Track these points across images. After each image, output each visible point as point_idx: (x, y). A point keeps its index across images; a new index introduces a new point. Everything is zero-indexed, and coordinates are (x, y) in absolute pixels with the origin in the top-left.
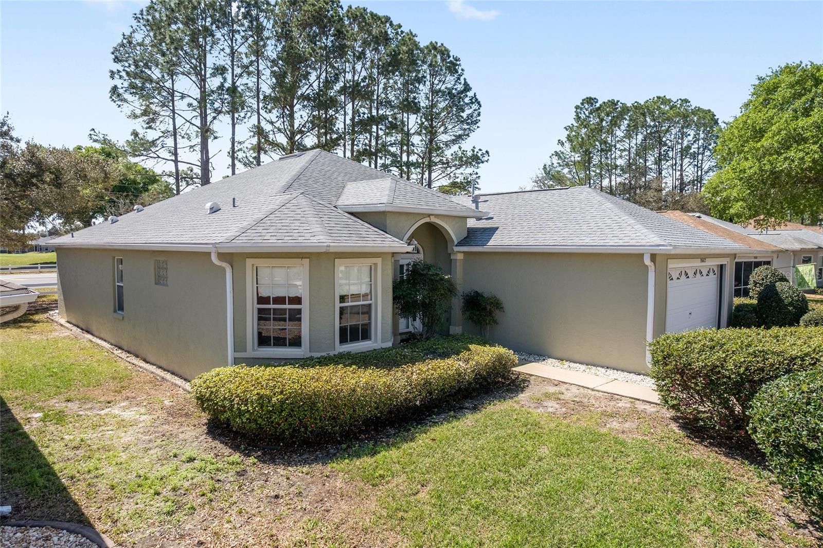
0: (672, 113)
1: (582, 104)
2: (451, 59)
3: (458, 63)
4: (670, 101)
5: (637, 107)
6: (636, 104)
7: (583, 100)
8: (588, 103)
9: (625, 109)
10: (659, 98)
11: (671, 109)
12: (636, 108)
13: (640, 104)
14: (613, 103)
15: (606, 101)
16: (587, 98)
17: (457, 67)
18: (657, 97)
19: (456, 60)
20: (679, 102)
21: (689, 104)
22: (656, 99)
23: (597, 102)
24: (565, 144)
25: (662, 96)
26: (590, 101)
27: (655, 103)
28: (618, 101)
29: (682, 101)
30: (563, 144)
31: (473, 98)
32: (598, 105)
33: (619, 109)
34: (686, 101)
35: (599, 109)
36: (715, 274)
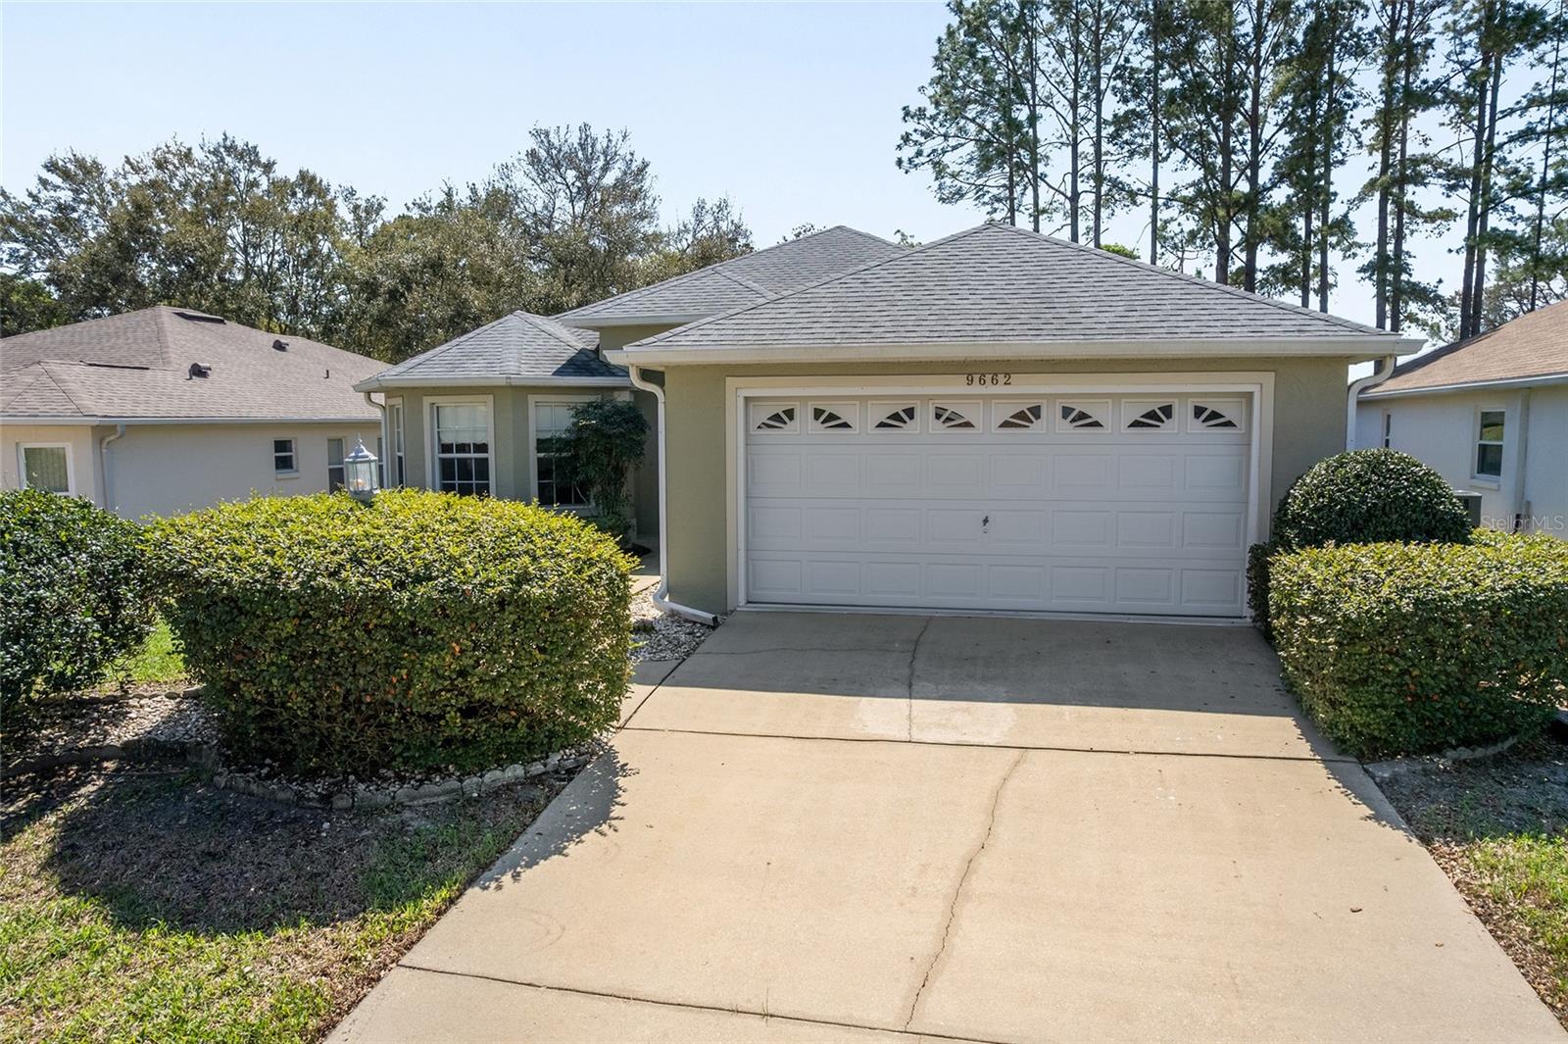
36: (1229, 424)
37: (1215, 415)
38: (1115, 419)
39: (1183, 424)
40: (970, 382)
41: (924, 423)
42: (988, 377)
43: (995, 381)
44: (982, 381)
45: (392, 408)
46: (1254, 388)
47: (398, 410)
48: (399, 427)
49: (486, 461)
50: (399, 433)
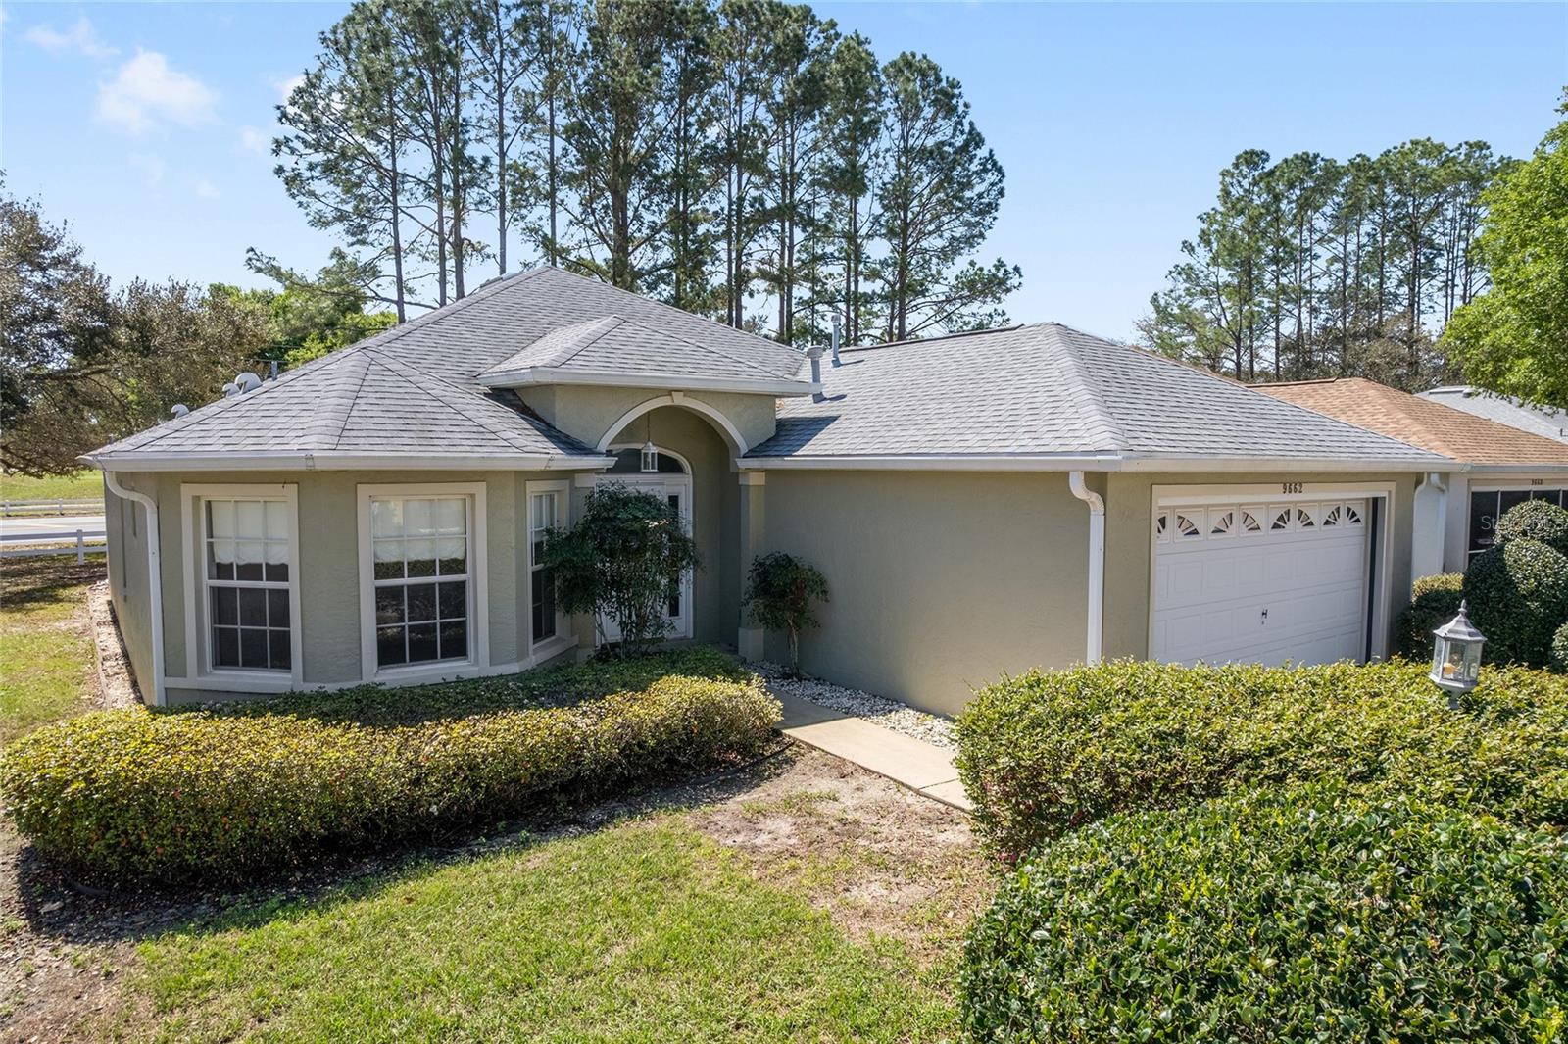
0: (1443, 173)
1: (1236, 166)
2: (944, 84)
3: (957, 92)
4: (1440, 148)
5: (1361, 165)
6: (1358, 159)
7: (1238, 158)
8: (1247, 163)
9: (1333, 173)
10: (1415, 143)
11: (1442, 165)
12: (1359, 167)
13: (1369, 160)
14: (1306, 161)
15: (1290, 157)
16: (1246, 153)
17: (954, 101)
18: (1412, 143)
19: (953, 87)
20: (1464, 150)
21: (1487, 152)
22: (1409, 146)
23: (1267, 160)
24: (1197, 249)
25: (1423, 139)
26: (1252, 158)
27: (1405, 155)
28: (1316, 156)
29: (1471, 146)
30: (1193, 249)
31: (987, 160)
32: (1269, 166)
33: (1319, 172)
34: (1482, 146)
35: (1271, 173)
36: (1359, 520)
37: (1354, 513)
40: (1285, 491)
41: (1237, 528)
42: (1293, 486)
43: (1295, 490)
44: (1290, 490)
45: (196, 499)
46: (1385, 494)
47: (209, 504)
48: (210, 535)
49: (461, 587)
50: (210, 546)
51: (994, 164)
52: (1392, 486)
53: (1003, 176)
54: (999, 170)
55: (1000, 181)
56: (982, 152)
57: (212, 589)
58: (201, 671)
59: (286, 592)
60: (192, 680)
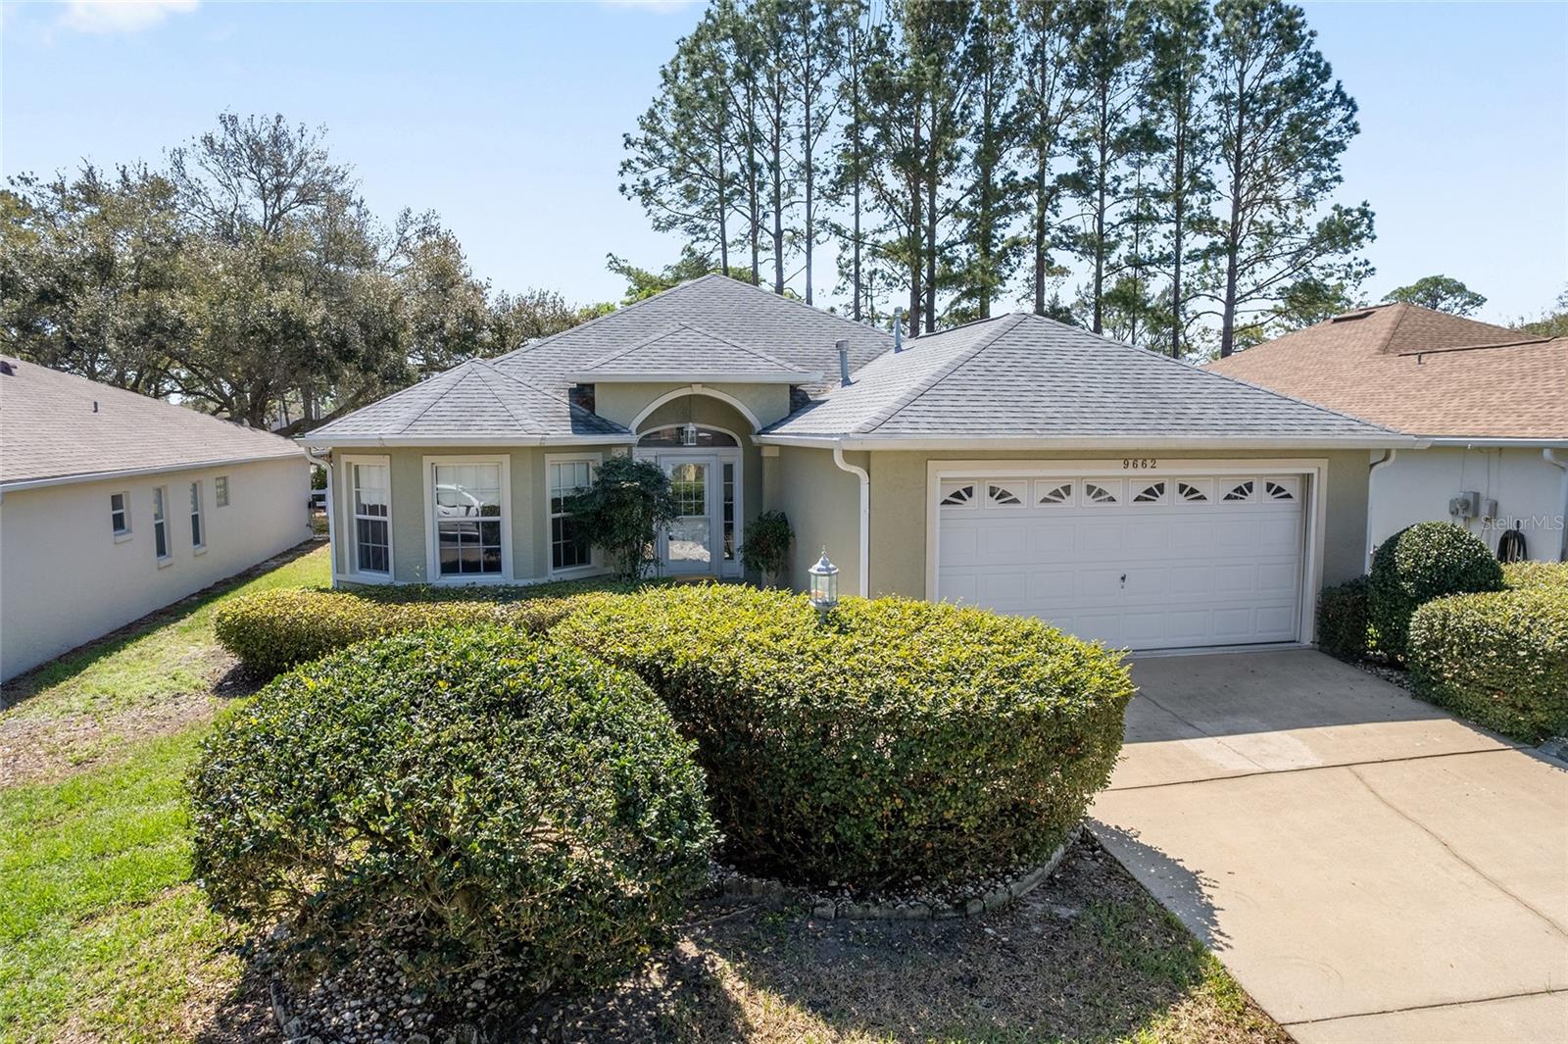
2: (1285, 13)
17: (1298, 31)
19: (1295, 15)
31: (1334, 94)
36: (1288, 496)
37: (1280, 490)
38: (1214, 492)
39: (1259, 496)
40: (1126, 466)
41: (1079, 497)
42: (1140, 462)
43: (1144, 465)
44: (1135, 466)
45: (349, 464)
46: (1314, 471)
47: (357, 467)
48: (358, 486)
49: (497, 524)
50: (358, 493)
51: (1343, 96)
52: (1324, 464)
53: (1355, 109)
54: (1351, 103)
55: (1351, 115)
56: (1330, 86)
57: (359, 520)
58: (352, 571)
59: (385, 523)
60: (348, 577)
